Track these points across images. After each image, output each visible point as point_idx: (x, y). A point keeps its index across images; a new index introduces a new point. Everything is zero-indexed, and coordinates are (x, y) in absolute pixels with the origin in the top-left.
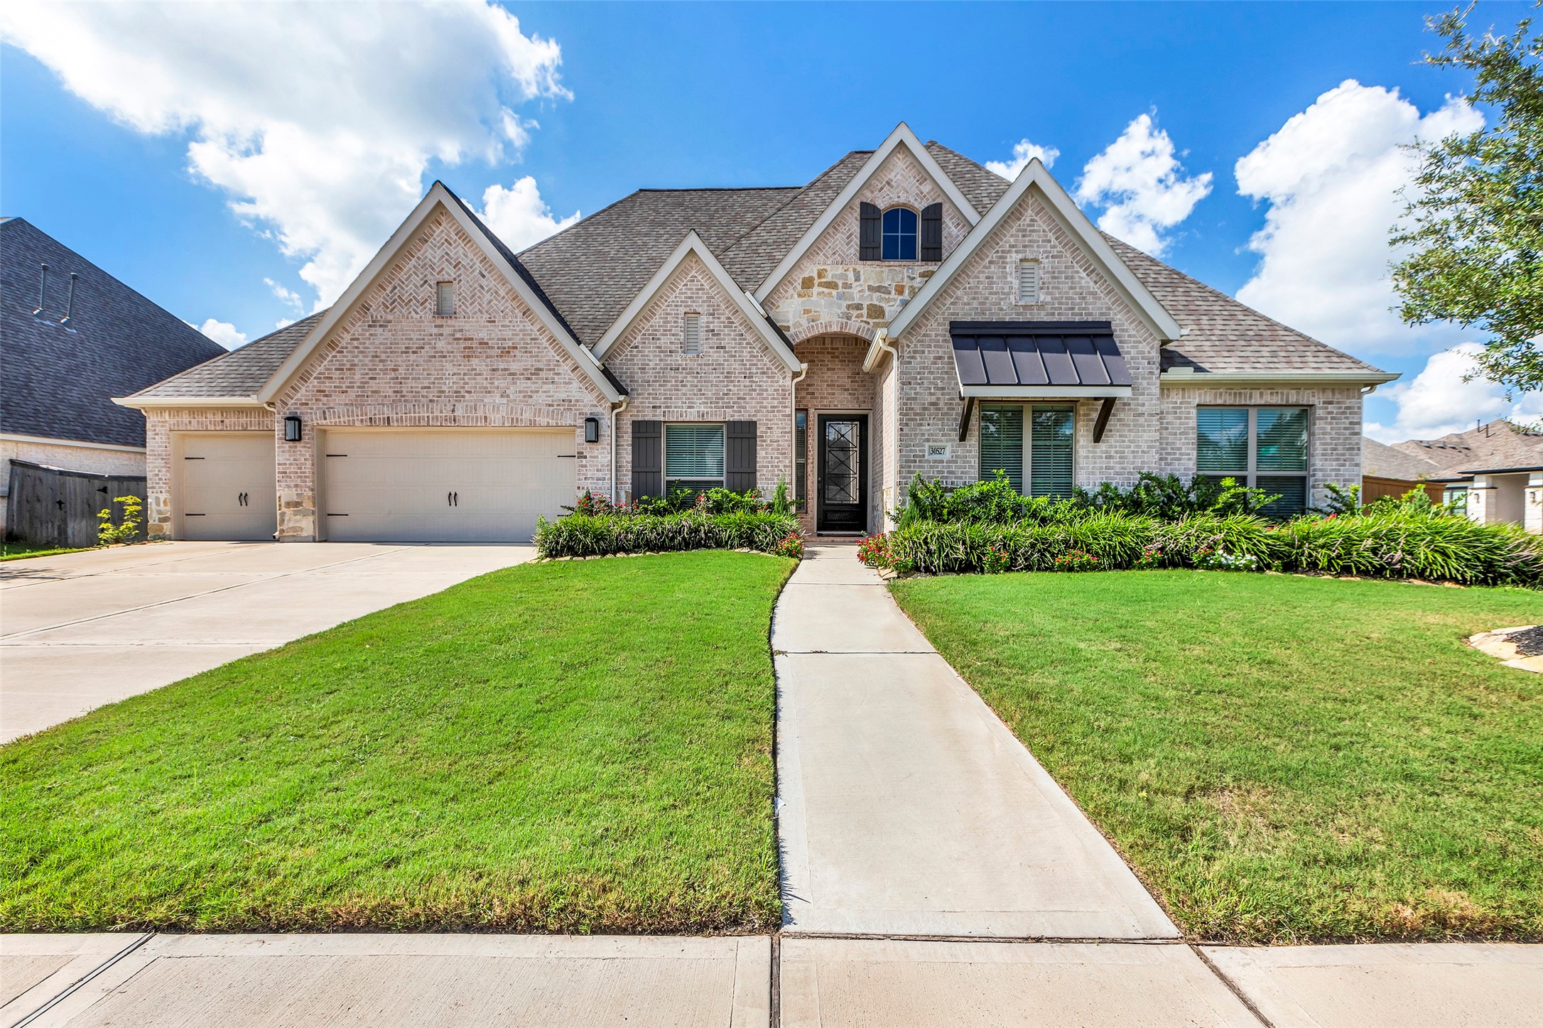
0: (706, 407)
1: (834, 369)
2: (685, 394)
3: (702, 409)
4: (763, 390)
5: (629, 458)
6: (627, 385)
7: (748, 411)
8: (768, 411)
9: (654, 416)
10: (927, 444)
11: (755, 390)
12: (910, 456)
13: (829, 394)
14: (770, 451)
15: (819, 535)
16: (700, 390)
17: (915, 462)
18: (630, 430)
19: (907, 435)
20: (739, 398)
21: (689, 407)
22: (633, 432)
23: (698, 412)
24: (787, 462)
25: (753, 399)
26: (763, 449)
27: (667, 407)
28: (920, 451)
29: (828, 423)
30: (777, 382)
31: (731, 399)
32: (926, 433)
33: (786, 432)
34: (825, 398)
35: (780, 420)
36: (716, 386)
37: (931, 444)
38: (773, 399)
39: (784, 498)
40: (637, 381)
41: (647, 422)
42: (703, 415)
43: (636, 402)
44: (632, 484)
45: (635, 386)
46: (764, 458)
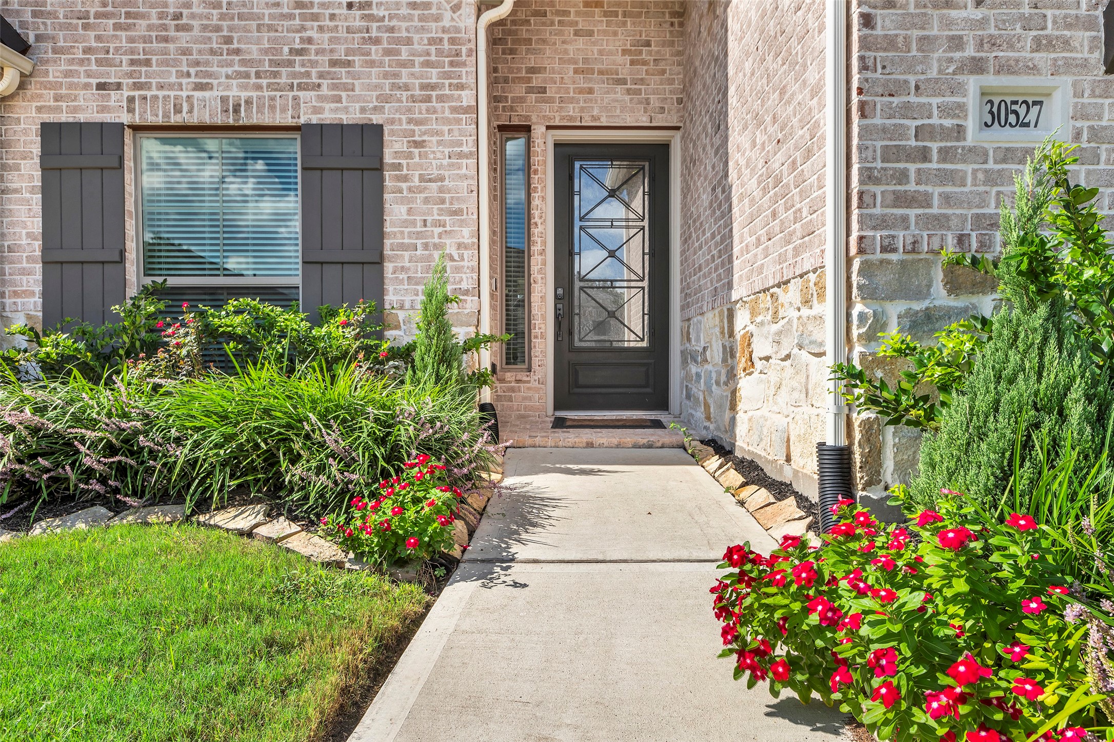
0: (244, 87)
1: (590, 33)
2: (186, 52)
3: (235, 92)
4: (398, 41)
5: (36, 225)
6: (23, 24)
7: (358, 99)
8: (413, 99)
9: (103, 109)
10: (973, 83)
11: (377, 41)
12: (899, 132)
13: (581, 91)
14: (419, 204)
15: (559, 423)
16: (228, 40)
17: (924, 155)
18: (36, 150)
19: (891, 43)
20: (334, 63)
21: (200, 87)
22: (44, 156)
23: (224, 100)
24: (466, 235)
25: (372, 64)
26: (403, 201)
27: (137, 86)
28: (945, 111)
29: (577, 165)
30: (438, 18)
31: (313, 64)
32: (970, 38)
33: (461, 155)
34: (571, 100)
35: (447, 121)
36: (271, 28)
37: (991, 80)
38: (427, 64)
39: (443, 329)
40: (53, 15)
41: (80, 127)
42: (237, 109)
43: (54, 73)
44: (45, 294)
45: (47, 27)
46: (406, 223)
